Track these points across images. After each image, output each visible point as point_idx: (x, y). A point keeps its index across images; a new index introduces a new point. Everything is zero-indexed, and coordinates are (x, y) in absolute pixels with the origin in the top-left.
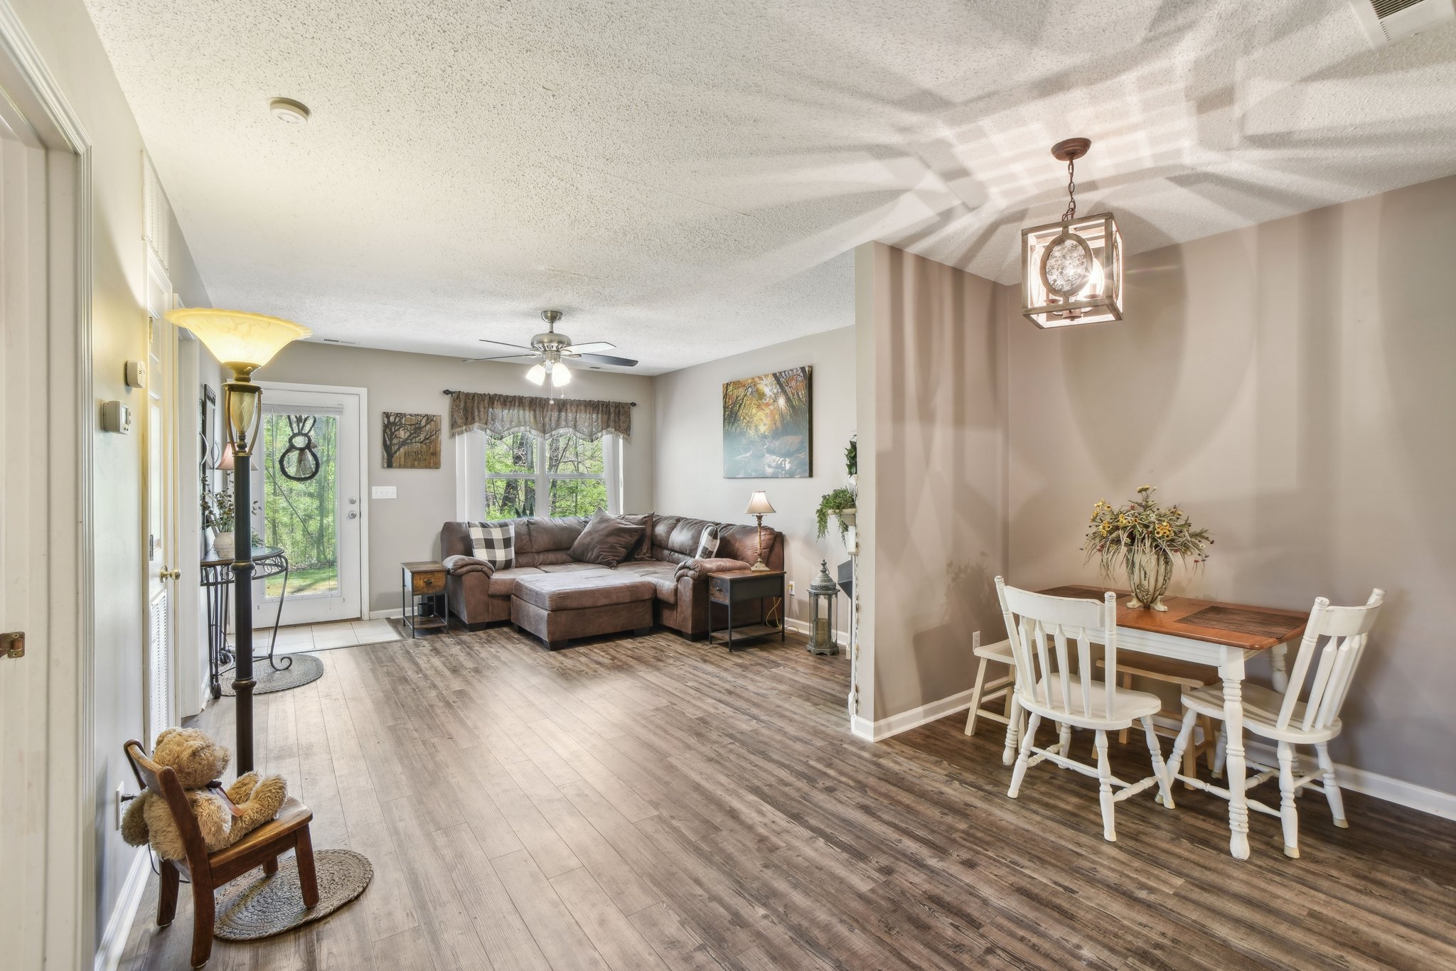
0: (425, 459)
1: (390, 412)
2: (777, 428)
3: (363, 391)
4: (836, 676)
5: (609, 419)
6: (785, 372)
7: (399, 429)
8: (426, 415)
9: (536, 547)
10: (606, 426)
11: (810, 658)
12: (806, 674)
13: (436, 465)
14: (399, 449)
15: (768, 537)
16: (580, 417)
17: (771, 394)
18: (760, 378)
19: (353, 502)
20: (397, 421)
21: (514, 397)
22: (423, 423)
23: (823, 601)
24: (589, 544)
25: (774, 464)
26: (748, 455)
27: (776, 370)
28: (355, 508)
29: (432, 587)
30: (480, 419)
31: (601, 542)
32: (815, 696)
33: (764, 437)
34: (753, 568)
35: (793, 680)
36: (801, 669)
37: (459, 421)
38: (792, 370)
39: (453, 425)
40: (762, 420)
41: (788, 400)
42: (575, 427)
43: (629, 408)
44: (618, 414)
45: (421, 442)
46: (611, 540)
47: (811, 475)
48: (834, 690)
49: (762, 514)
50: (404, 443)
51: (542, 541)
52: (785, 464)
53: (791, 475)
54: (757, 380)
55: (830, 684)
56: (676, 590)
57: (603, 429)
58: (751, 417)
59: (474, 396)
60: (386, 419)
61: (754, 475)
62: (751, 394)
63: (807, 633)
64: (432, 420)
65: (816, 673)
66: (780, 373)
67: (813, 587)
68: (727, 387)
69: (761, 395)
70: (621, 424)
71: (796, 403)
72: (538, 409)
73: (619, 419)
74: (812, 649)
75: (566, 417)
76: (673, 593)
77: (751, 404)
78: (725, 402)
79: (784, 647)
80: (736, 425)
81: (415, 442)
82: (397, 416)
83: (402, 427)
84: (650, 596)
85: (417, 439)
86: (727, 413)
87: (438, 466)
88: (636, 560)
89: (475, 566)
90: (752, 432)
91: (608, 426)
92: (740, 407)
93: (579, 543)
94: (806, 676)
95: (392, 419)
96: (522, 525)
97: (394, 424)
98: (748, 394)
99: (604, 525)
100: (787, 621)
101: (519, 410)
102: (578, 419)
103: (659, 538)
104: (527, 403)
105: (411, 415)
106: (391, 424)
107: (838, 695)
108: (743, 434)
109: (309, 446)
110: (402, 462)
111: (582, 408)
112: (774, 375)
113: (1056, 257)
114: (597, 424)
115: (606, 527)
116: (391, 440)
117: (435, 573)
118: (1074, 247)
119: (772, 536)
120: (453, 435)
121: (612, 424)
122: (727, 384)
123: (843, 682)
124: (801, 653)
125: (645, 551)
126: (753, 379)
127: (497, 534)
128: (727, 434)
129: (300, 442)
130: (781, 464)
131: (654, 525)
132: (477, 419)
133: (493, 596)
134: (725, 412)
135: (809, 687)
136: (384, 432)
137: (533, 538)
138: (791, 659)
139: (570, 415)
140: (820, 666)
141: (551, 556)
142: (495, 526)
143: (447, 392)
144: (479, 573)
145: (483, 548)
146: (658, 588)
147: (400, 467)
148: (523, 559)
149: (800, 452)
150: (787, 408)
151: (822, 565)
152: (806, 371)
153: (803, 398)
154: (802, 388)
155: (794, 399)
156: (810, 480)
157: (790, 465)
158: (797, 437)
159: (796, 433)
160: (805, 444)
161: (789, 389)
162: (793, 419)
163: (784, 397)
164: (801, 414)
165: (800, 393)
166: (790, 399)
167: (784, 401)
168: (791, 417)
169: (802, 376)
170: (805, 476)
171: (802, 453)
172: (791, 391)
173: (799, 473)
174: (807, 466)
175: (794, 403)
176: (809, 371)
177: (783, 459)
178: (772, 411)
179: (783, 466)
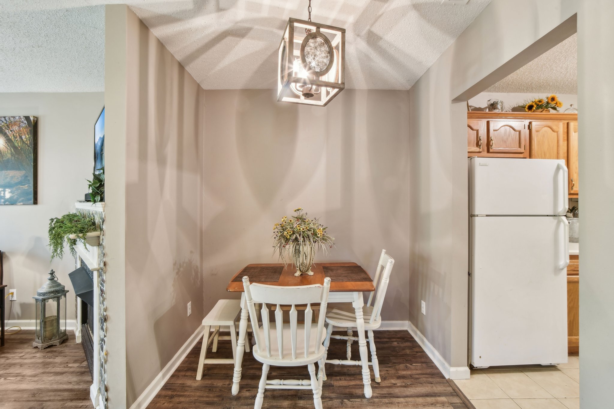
4: (70, 365)
6: (4, 117)
11: (38, 355)
12: (35, 376)
23: (52, 304)
32: (50, 401)
35: (19, 391)
36: (28, 372)
38: (14, 117)
41: (8, 141)
47: (35, 202)
48: (70, 383)
52: (4, 194)
53: (12, 202)
55: (65, 378)
63: (34, 328)
65: (47, 370)
67: (40, 294)
71: (18, 144)
74: (40, 345)
79: (4, 353)
94: (36, 379)
100: (7, 323)
107: (76, 387)
113: (311, 47)
118: (321, 45)
123: (78, 370)
124: (28, 353)
135: (40, 391)
138: (14, 364)
140: (51, 360)
149: (24, 184)
150: (8, 148)
151: (50, 274)
152: (31, 120)
153: (27, 141)
154: (26, 133)
155: (17, 141)
156: (35, 206)
157: (11, 194)
158: (19, 171)
159: (19, 169)
160: (29, 178)
161: (10, 132)
162: (15, 157)
163: (4, 138)
164: (24, 154)
165: (23, 137)
166: (12, 140)
167: (4, 141)
168: (12, 154)
169: (25, 123)
170: (29, 203)
171: (26, 185)
172: (13, 134)
173: (22, 201)
174: (32, 196)
175: (16, 144)
176: (34, 120)
177: (2, 189)
179: (2, 195)
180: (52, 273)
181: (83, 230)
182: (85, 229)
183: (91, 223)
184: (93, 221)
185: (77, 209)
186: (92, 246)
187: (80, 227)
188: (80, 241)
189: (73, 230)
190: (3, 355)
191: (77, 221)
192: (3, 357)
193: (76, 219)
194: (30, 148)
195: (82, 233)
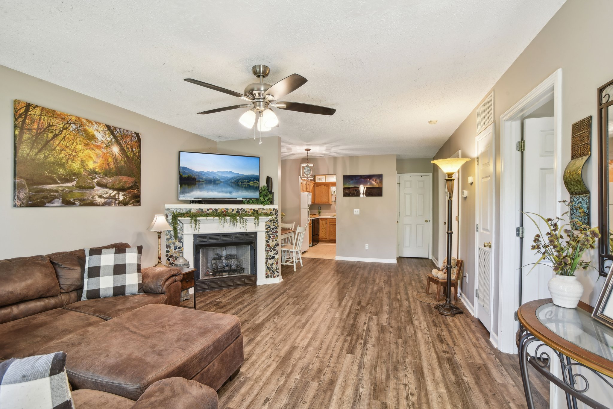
2: (110, 169)
6: (118, 129)
17: (103, 139)
18: (89, 122)
27: (109, 124)
33: (95, 172)
38: (127, 131)
40: (90, 157)
41: (122, 150)
53: (125, 204)
62: (77, 131)
66: (114, 128)
69: (92, 138)
71: (130, 154)
77: (76, 140)
90: (77, 166)
112: (108, 127)
130: (115, 196)
149: (133, 188)
150: (122, 156)
152: (140, 137)
153: (136, 153)
154: (136, 146)
158: (130, 178)
159: (130, 176)
160: (138, 184)
161: (124, 143)
162: (127, 165)
163: (118, 146)
164: (135, 164)
165: (134, 149)
166: (125, 150)
167: (118, 150)
169: (136, 138)
170: (137, 205)
171: (135, 189)
172: (126, 145)
173: (132, 203)
177: (117, 192)
178: (104, 153)
179: (117, 197)
194: (139, 159)
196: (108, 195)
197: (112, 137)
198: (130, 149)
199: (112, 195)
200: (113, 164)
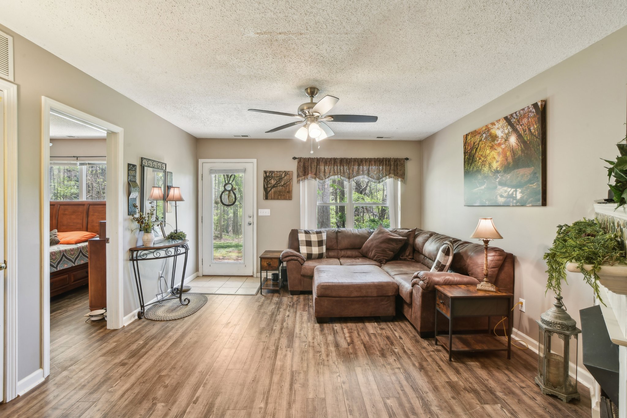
0: (284, 195)
1: (267, 170)
2: (509, 164)
3: (255, 161)
5: (390, 169)
6: (516, 113)
7: (271, 179)
8: (285, 171)
9: (340, 246)
10: (388, 174)
11: (539, 399)
13: (290, 198)
14: (271, 190)
15: (497, 258)
16: (371, 168)
17: (502, 134)
18: (493, 124)
19: (250, 217)
20: (270, 175)
21: (331, 159)
22: (283, 175)
23: (558, 341)
24: (370, 247)
25: (505, 195)
26: (483, 187)
27: (507, 114)
28: (250, 220)
29: (271, 267)
30: (312, 172)
31: (377, 247)
33: (497, 172)
34: (479, 286)
37: (301, 174)
38: (523, 109)
39: (298, 176)
40: (494, 158)
41: (520, 136)
42: (368, 174)
43: (404, 161)
44: (396, 165)
45: (282, 186)
46: (384, 246)
47: (544, 203)
49: (489, 239)
50: (274, 186)
51: (344, 243)
52: (516, 194)
53: (522, 204)
54: (490, 126)
56: (411, 293)
57: (386, 175)
58: (485, 157)
59: (308, 160)
60: (265, 175)
61: (487, 203)
62: (486, 138)
63: (536, 351)
64: (288, 174)
66: (512, 115)
68: (466, 137)
69: (494, 138)
70: (399, 172)
71: (527, 138)
72: (345, 165)
73: (397, 169)
74: (542, 385)
75: (363, 169)
76: (408, 295)
77: (485, 146)
78: (465, 149)
80: (473, 165)
81: (279, 186)
82: (270, 172)
83: (273, 178)
84: (393, 294)
85: (280, 184)
86: (466, 157)
87: (291, 199)
88: (401, 260)
89: (294, 257)
90: (486, 169)
91: (390, 173)
92: (476, 151)
93: (365, 245)
95: (268, 174)
96: (333, 233)
97: (269, 177)
98: (483, 139)
99: (380, 236)
101: (334, 166)
102: (370, 170)
103: (418, 246)
104: (339, 161)
105: (277, 172)
106: (268, 176)
108: (479, 171)
109: (233, 189)
110: (273, 197)
111: (373, 163)
112: (506, 118)
114: (383, 172)
115: (381, 237)
116: (267, 185)
117: (273, 259)
119: (501, 258)
120: (298, 182)
121: (392, 172)
122: (467, 135)
124: (529, 386)
125: (407, 254)
126: (486, 126)
127: (314, 238)
128: (467, 173)
129: (229, 187)
130: (512, 194)
131: (415, 237)
132: (310, 172)
133: (304, 276)
134: (465, 156)
136: (264, 181)
137: (339, 241)
139: (365, 167)
141: (349, 253)
142: (314, 233)
143: (294, 158)
144: (296, 261)
145: (304, 246)
146: (400, 288)
147: (272, 199)
148: (331, 254)
149: (532, 182)
150: (519, 144)
151: (557, 298)
152: (538, 106)
153: (535, 131)
154: (534, 123)
155: (526, 134)
156: (543, 208)
157: (521, 194)
158: (528, 169)
159: (528, 166)
160: (537, 175)
161: (520, 127)
162: (524, 153)
163: (515, 135)
164: (533, 148)
165: (532, 128)
166: (522, 135)
167: (515, 138)
168: (522, 151)
169: (533, 112)
170: (537, 204)
171: (534, 183)
172: (523, 128)
173: (531, 202)
174: (540, 196)
175: (525, 139)
176: (542, 105)
177: (514, 189)
178: (503, 149)
179: (514, 196)
180: (559, 299)
181: (594, 257)
182: (599, 257)
183: (614, 243)
184: (619, 240)
185: (597, 214)
186: (614, 292)
187: (587, 251)
188: (586, 280)
189: (575, 254)
190: (507, 372)
191: (589, 235)
192: (506, 374)
193: (589, 231)
194: (539, 139)
195: (591, 263)
196: (507, 193)
197: (509, 127)
198: (527, 131)
199: (510, 193)
200: (510, 157)
